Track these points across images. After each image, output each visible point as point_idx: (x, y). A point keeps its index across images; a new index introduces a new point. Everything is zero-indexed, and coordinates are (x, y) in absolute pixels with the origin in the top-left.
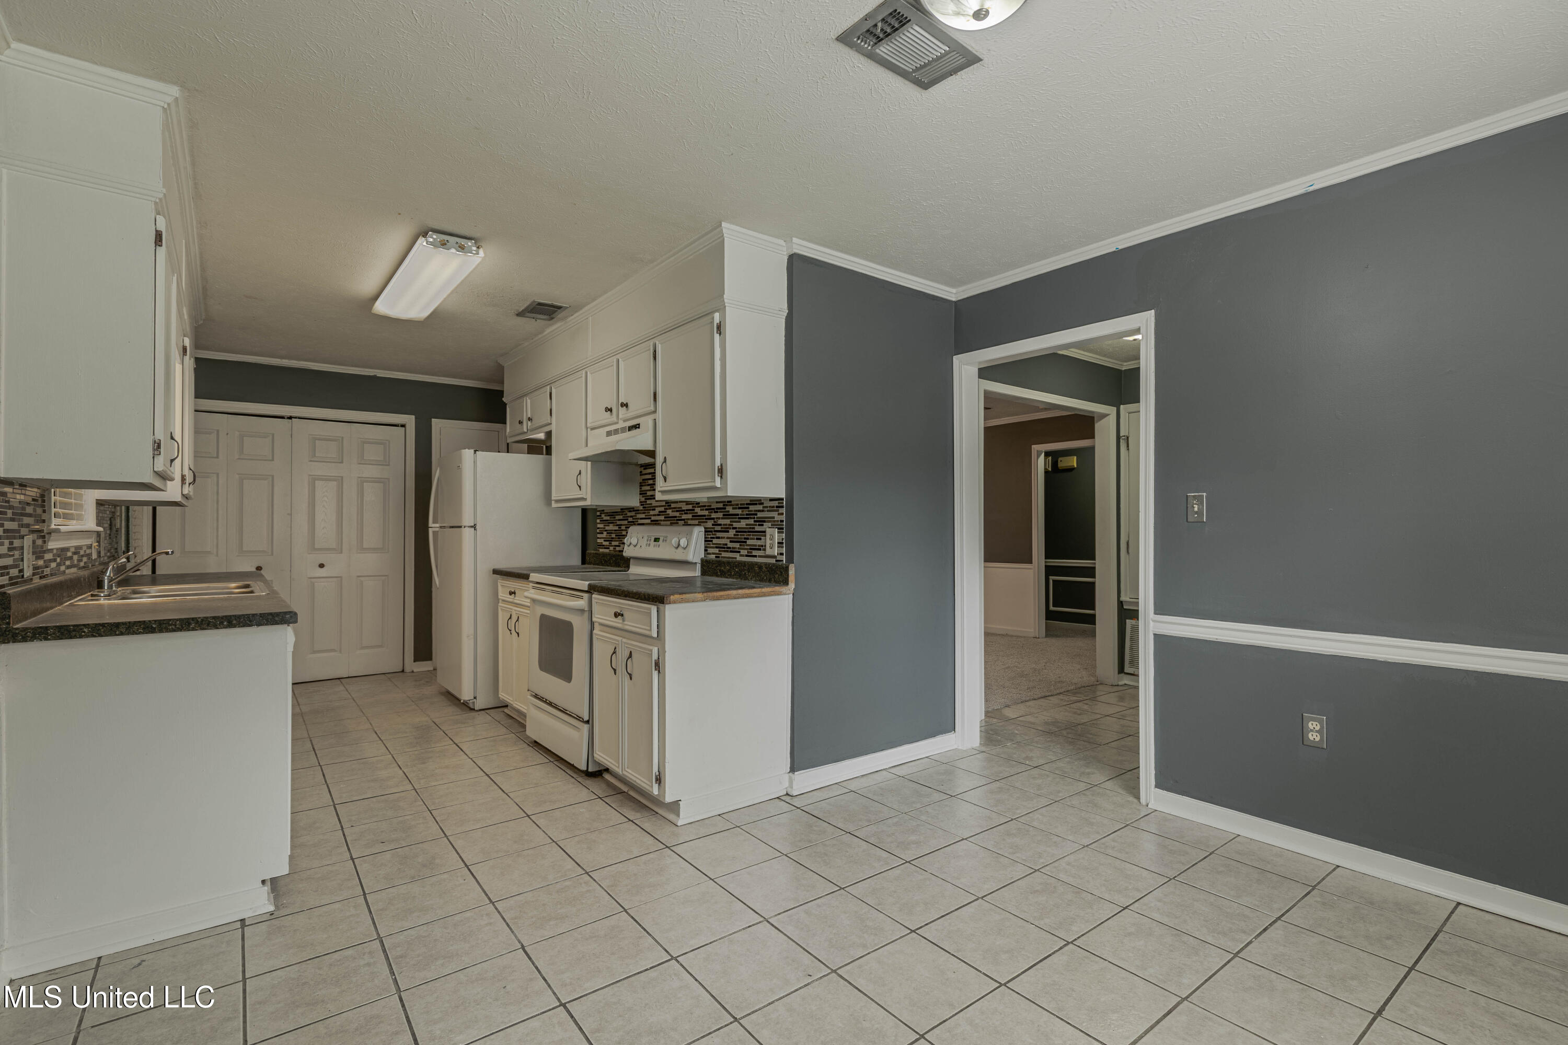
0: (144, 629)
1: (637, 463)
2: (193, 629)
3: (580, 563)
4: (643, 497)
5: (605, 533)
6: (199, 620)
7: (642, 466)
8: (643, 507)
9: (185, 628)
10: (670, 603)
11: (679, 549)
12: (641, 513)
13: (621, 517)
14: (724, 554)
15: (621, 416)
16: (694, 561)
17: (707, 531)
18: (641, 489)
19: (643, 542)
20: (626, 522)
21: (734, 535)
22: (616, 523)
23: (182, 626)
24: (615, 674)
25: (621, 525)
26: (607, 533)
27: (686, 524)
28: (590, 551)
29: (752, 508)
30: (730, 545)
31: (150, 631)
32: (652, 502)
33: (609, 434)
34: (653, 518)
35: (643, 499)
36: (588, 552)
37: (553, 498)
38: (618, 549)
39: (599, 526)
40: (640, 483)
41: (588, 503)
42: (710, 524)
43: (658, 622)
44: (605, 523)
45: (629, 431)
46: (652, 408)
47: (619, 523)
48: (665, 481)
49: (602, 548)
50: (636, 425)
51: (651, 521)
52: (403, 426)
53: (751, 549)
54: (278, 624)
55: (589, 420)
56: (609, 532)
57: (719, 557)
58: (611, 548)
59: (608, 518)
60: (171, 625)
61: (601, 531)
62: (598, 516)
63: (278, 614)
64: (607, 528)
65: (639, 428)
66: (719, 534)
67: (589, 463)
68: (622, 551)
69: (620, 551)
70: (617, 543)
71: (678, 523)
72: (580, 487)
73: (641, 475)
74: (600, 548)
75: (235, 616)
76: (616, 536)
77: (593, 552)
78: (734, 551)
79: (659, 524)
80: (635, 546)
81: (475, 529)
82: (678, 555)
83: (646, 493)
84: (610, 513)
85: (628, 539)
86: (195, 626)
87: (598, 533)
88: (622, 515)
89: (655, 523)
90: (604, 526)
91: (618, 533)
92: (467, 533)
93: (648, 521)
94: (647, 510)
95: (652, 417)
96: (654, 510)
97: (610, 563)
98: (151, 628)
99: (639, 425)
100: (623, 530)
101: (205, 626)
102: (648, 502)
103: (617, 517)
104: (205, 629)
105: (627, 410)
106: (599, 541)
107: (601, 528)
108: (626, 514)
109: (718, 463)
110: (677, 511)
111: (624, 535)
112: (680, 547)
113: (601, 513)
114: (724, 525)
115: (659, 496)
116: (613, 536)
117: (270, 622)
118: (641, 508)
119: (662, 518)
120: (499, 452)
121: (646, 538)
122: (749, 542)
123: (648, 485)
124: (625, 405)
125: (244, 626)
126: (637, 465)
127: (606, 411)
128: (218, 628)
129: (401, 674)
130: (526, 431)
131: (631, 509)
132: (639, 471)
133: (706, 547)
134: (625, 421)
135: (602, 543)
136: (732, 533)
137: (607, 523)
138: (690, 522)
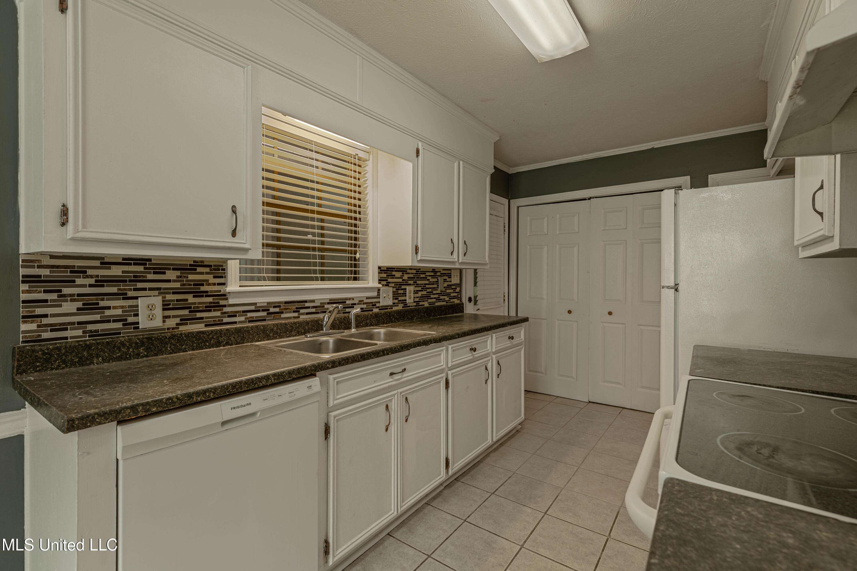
37: (796, 243)
41: (836, 244)
72: (821, 215)
81: (676, 291)
92: (665, 296)
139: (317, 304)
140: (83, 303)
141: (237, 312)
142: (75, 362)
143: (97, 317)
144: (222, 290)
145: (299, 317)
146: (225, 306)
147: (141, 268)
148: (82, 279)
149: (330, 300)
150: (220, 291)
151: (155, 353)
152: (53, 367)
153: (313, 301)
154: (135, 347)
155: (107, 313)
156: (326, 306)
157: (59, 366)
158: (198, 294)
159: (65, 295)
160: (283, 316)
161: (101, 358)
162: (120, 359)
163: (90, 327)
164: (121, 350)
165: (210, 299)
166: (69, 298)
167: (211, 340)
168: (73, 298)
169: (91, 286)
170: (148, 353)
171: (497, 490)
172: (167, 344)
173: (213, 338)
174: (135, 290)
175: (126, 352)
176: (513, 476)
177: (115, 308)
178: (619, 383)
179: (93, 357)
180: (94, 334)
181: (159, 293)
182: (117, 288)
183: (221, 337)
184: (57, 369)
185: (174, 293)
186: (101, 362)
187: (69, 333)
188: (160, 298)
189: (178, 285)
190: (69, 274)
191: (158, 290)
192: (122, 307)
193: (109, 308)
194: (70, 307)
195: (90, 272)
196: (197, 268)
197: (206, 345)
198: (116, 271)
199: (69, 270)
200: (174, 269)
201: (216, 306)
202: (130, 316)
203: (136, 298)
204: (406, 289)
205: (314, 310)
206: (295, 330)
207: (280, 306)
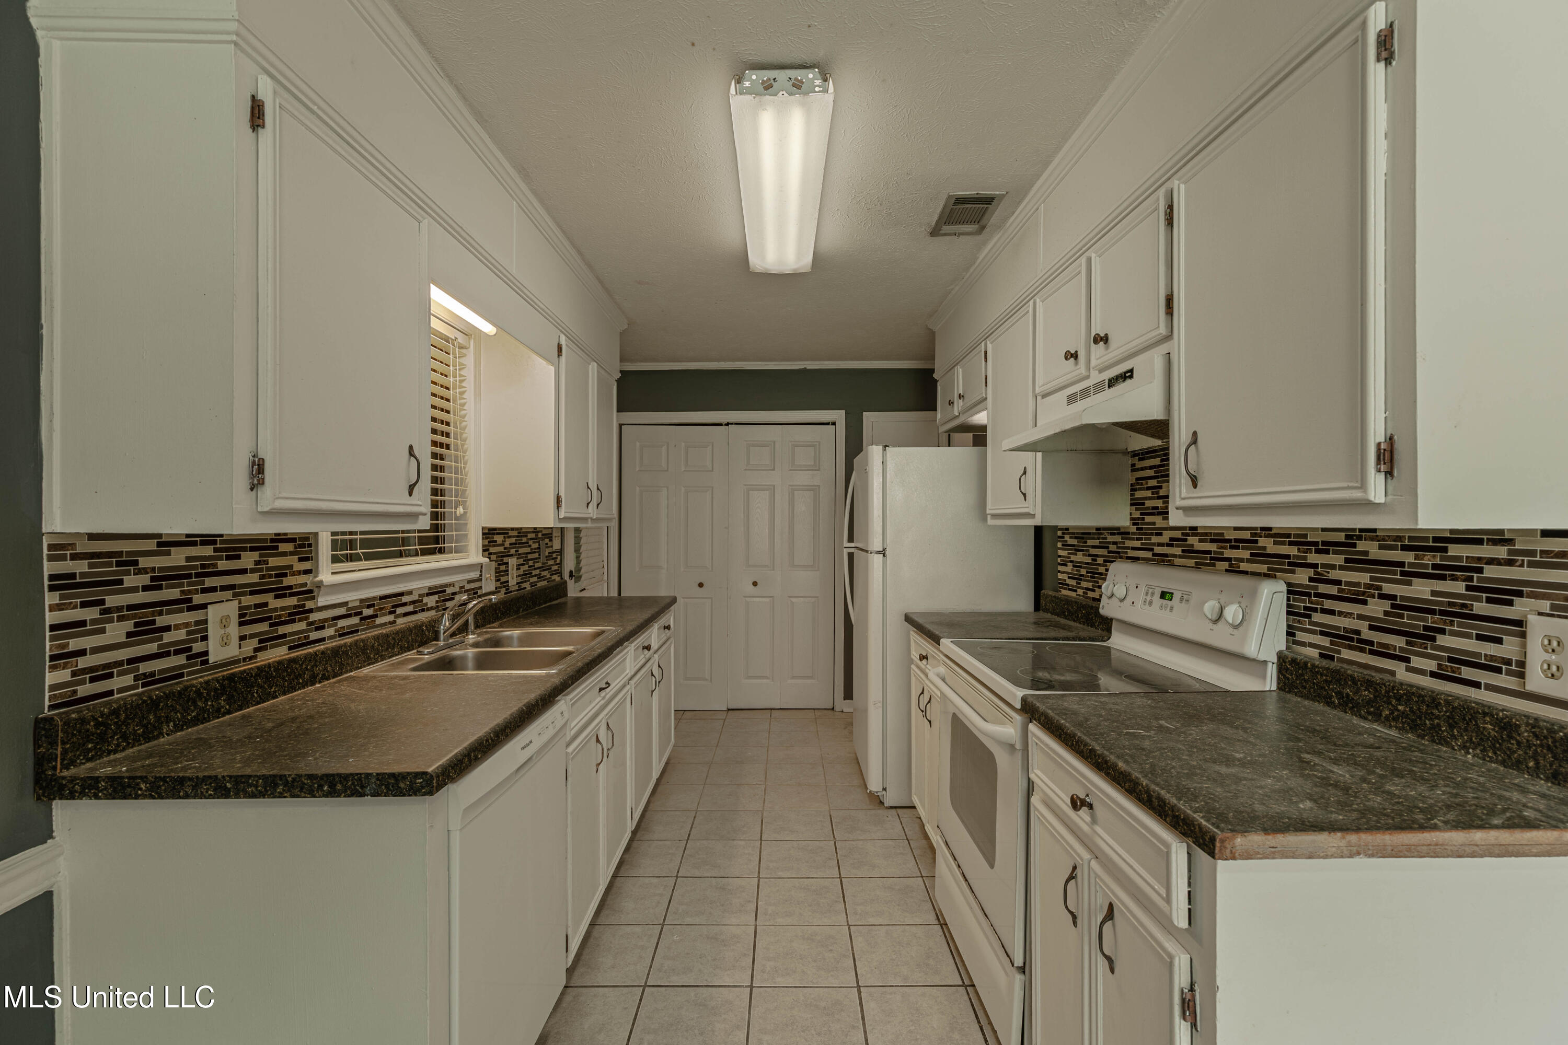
0: (215, 790)
1: (1126, 449)
2: (281, 796)
3: (1031, 608)
4: (1137, 509)
5: (1070, 566)
6: (290, 779)
7: (1135, 454)
8: (1138, 529)
9: (269, 793)
10: (1234, 858)
11: (1221, 624)
12: (1133, 539)
13: (1096, 542)
14: (1346, 654)
15: (1094, 363)
16: (1261, 657)
17: (1292, 591)
18: (1132, 495)
19: (1139, 596)
20: (1104, 552)
21: (1386, 613)
22: (1088, 551)
23: (265, 789)
24: (1075, 923)
25: (1097, 556)
26: (1074, 566)
27: (1234, 570)
28: (1047, 592)
29: (1454, 550)
30: (1367, 634)
31: (222, 795)
32: (1158, 520)
33: (1071, 399)
34: (1158, 550)
35: (1137, 514)
36: (1042, 592)
37: (988, 512)
38: (1090, 594)
39: (1060, 553)
40: (1132, 485)
41: (1038, 521)
42: (1302, 577)
43: (1189, 885)
44: (1071, 550)
45: (1109, 387)
46: (1163, 330)
47: (1093, 551)
48: (1195, 486)
49: (1065, 589)
50: (1125, 373)
51: (1154, 555)
52: (834, 424)
53: (1450, 660)
54: (404, 795)
55: (1040, 381)
56: (1077, 565)
57: (1332, 658)
58: (1080, 592)
59: (1074, 542)
60: (250, 785)
61: (1063, 561)
62: (1059, 537)
63: (403, 776)
64: (1073, 558)
65: (1131, 377)
66: (1328, 604)
67: (1039, 455)
68: (1099, 600)
69: (1094, 599)
70: (1089, 585)
71: (1214, 565)
72: (1024, 495)
73: (1132, 471)
74: (1062, 588)
75: (339, 775)
76: (1087, 572)
77: (1050, 593)
78: (1384, 652)
79: (1171, 564)
80: (1122, 600)
81: (884, 556)
82: (1220, 637)
83: (1144, 504)
84: (1078, 533)
85: (1108, 586)
86: (284, 790)
87: (1059, 564)
88: (1098, 538)
89: (1163, 560)
90: (1069, 553)
91: (1092, 568)
92: (876, 561)
93: (1149, 555)
94: (1145, 534)
95: (1163, 349)
96: (1161, 534)
97: (1077, 617)
98: (224, 790)
99: (1131, 371)
100: (1099, 565)
101: (297, 791)
102: (1148, 519)
103: (1090, 542)
104: (298, 796)
105: (1107, 348)
106: (1060, 576)
107: (1064, 557)
108: (1106, 538)
109: (1376, 433)
110: (1212, 541)
111: (1101, 574)
112: (1223, 619)
113: (1063, 533)
114: (1348, 584)
115: (1176, 519)
116: (1083, 572)
117: (392, 792)
118: (1133, 529)
119: (1177, 551)
120: (938, 446)
121: (1143, 589)
122: (1442, 640)
123: (1148, 488)
124: (1102, 339)
125: (351, 795)
126: (1125, 452)
127: (1066, 359)
128: (314, 796)
129: (830, 712)
130: (957, 414)
131: (1114, 531)
132: (1130, 462)
133: (1289, 626)
134: (1101, 371)
135: (1065, 580)
136: (1376, 608)
137: (1076, 549)
138: (1244, 566)
139: (415, 597)
140: (135, 622)
141: (325, 620)
142: (139, 735)
143: (152, 648)
144: (308, 583)
145: (395, 622)
146: (311, 611)
147: (208, 551)
148: (132, 576)
149: (430, 588)
150: (305, 585)
151: (239, 706)
152: (110, 748)
153: (410, 593)
154: (214, 695)
155: (168, 637)
156: (425, 600)
157: (118, 745)
158: (281, 592)
159: (110, 608)
160: (379, 621)
161: (172, 724)
162: (196, 721)
163: (144, 667)
164: (198, 705)
165: (293, 601)
166: (115, 615)
167: (304, 673)
168: (122, 613)
169: (146, 588)
170: (230, 707)
171: (689, 835)
172: (253, 687)
173: (306, 669)
174: (205, 591)
175: (203, 708)
176: (697, 814)
177: (177, 627)
178: (767, 678)
179: (162, 722)
180: (148, 679)
181: (235, 595)
182: (179, 589)
183: (317, 666)
184: (115, 752)
185: (252, 593)
186: (172, 731)
187: (116, 683)
188: (235, 604)
189: (254, 578)
190: (115, 569)
191: (232, 590)
192: (187, 625)
193: (167, 629)
194: (116, 631)
195: (144, 562)
196: (279, 544)
197: (300, 683)
198: (178, 557)
199: (114, 560)
200: (252, 549)
201: (300, 613)
202: (195, 641)
203: (204, 606)
204: (508, 563)
205: (410, 608)
206: (398, 645)
207: (373, 605)
